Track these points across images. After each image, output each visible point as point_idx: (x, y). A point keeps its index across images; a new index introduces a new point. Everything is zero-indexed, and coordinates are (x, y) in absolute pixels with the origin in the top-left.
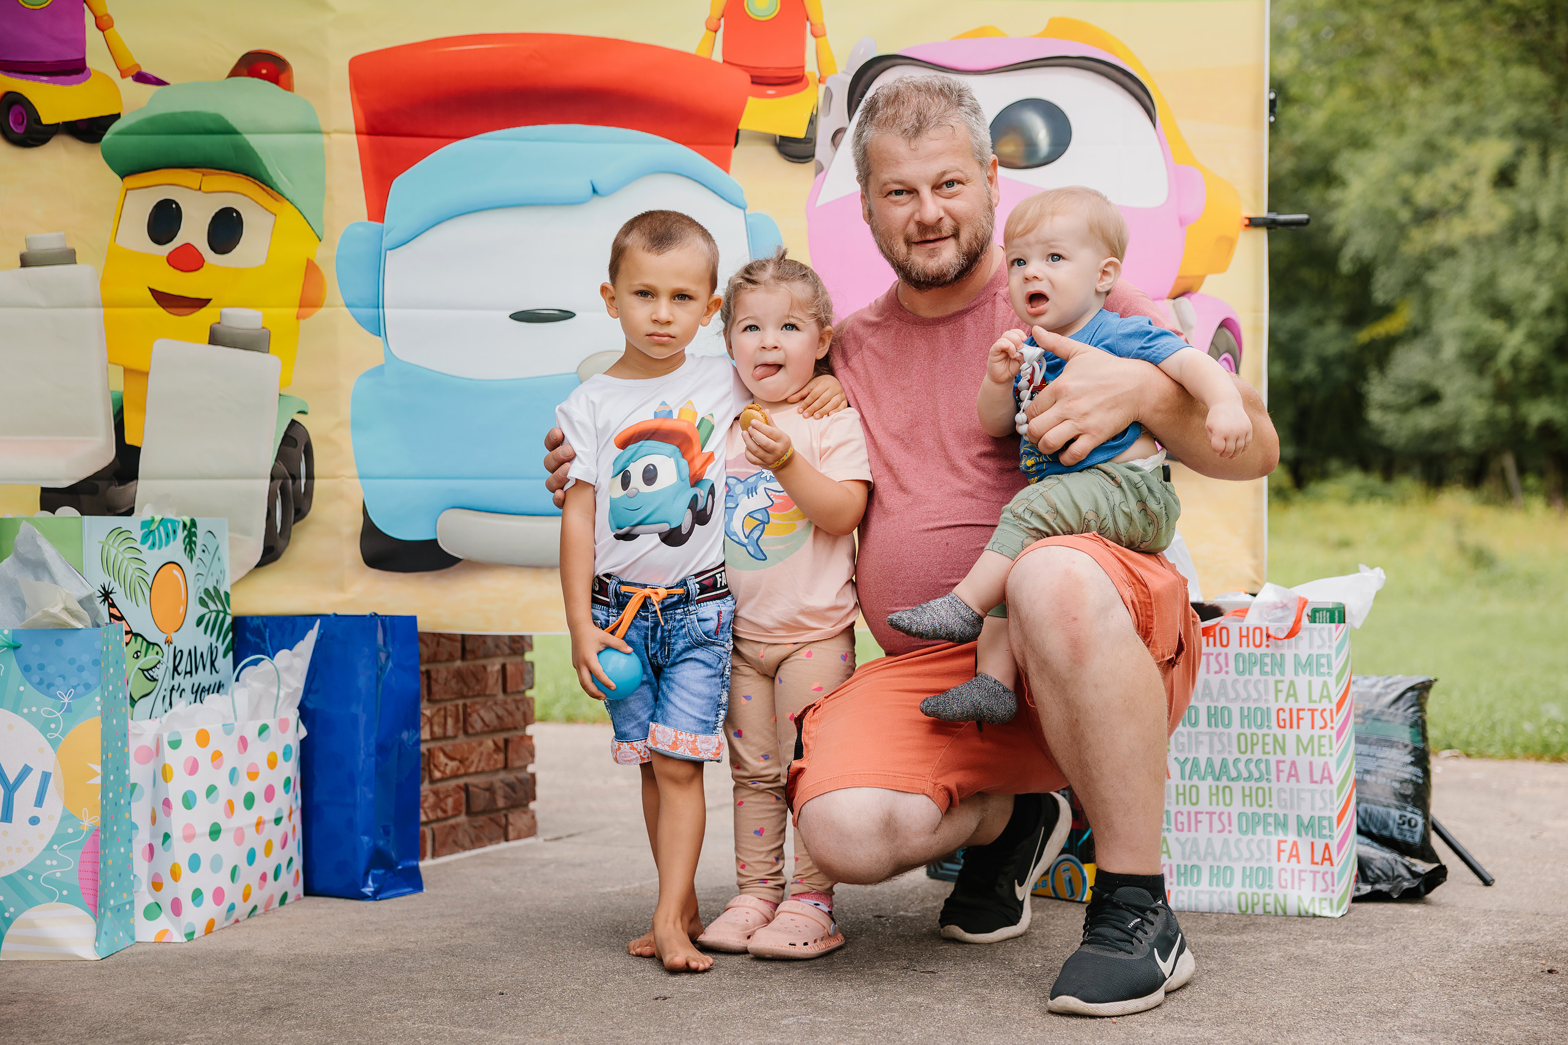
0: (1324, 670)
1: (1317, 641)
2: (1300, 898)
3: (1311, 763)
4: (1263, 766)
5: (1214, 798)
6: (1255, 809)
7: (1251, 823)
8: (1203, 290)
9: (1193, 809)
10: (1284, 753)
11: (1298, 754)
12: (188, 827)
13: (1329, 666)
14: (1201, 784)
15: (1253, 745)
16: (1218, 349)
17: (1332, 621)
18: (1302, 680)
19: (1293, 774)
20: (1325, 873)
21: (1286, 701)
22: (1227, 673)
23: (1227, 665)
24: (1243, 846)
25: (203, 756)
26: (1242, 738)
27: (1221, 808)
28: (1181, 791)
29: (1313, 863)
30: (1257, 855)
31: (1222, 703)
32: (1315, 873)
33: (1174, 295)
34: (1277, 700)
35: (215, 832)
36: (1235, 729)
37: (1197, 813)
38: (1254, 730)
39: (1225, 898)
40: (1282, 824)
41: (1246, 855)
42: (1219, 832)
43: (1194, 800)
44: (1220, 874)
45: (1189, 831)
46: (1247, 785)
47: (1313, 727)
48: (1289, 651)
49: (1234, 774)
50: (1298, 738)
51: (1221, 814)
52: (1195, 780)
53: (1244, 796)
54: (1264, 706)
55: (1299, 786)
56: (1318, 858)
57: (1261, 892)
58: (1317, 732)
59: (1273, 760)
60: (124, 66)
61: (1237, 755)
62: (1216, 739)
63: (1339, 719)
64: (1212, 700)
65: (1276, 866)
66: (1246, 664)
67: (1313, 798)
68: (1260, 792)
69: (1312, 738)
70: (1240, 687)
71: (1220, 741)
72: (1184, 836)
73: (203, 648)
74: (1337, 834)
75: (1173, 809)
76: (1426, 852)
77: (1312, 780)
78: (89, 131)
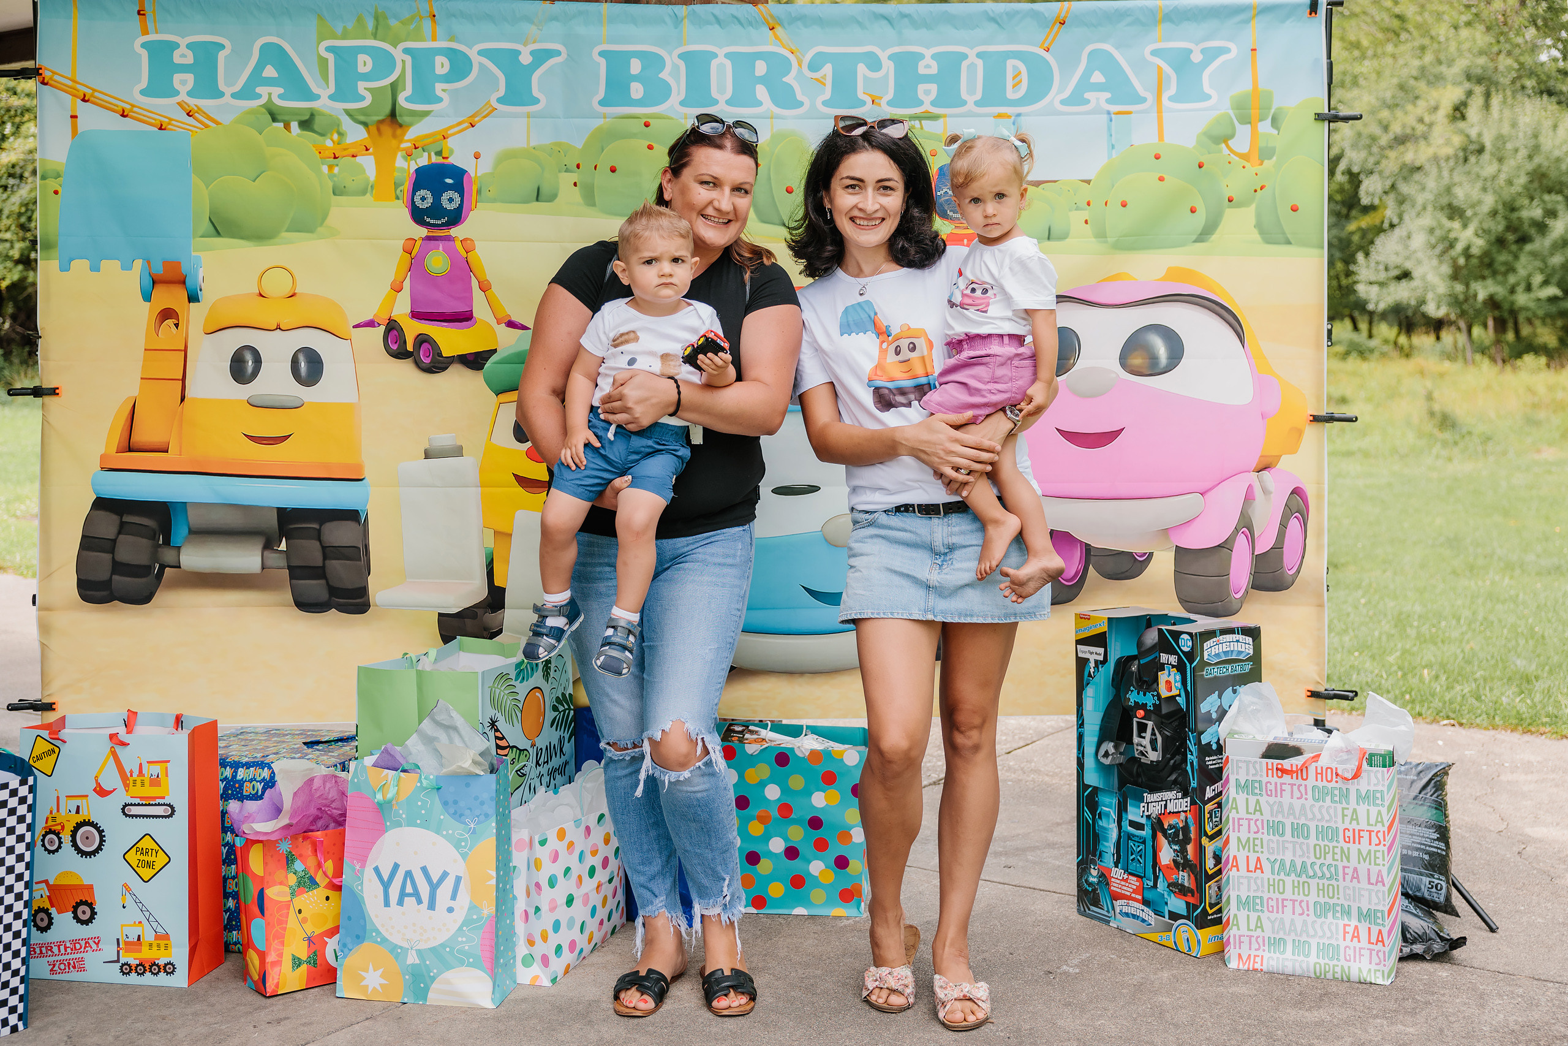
0: (1380, 802)
1: (1374, 781)
2: (1360, 970)
3: (1369, 870)
4: (1333, 869)
5: (1296, 889)
6: (1327, 899)
7: (1323, 910)
9: (1281, 897)
10: (1349, 862)
11: (1359, 863)
12: (553, 901)
13: (1383, 799)
14: (1286, 879)
15: (1325, 853)
16: (1290, 510)
17: (1384, 766)
18: (1362, 809)
19: (1356, 876)
20: (1378, 951)
21: (1350, 823)
22: (1306, 799)
23: (1306, 794)
24: (1317, 926)
25: (561, 847)
26: (1318, 847)
27: (1301, 897)
28: (1271, 883)
29: (1370, 942)
30: (1328, 934)
31: (1302, 821)
32: (1371, 950)
33: (1259, 468)
34: (1343, 823)
35: (570, 901)
36: (1312, 840)
37: (1283, 900)
38: (1326, 843)
39: (1304, 966)
40: (1347, 912)
41: (1320, 933)
42: (1300, 915)
43: (1281, 891)
44: (1300, 946)
45: (1278, 912)
46: (1321, 882)
47: (1370, 844)
48: (1353, 788)
49: (1311, 873)
50: (1359, 851)
51: (1301, 901)
52: (1281, 875)
53: (1319, 890)
54: (1333, 825)
55: (1359, 885)
56: (1374, 940)
57: (1331, 963)
58: (1373, 848)
59: (1340, 865)
60: (499, 316)
61: (1313, 859)
62: (1298, 846)
63: (1389, 839)
64: (1295, 818)
65: (1343, 944)
66: (1321, 795)
67: (1370, 895)
68: (1331, 887)
69: (1369, 852)
70: (1316, 810)
71: (1301, 848)
72: (1273, 916)
73: (555, 742)
74: (1388, 923)
75: (1266, 896)
76: (1449, 909)
77: (1370, 883)
78: (475, 361)
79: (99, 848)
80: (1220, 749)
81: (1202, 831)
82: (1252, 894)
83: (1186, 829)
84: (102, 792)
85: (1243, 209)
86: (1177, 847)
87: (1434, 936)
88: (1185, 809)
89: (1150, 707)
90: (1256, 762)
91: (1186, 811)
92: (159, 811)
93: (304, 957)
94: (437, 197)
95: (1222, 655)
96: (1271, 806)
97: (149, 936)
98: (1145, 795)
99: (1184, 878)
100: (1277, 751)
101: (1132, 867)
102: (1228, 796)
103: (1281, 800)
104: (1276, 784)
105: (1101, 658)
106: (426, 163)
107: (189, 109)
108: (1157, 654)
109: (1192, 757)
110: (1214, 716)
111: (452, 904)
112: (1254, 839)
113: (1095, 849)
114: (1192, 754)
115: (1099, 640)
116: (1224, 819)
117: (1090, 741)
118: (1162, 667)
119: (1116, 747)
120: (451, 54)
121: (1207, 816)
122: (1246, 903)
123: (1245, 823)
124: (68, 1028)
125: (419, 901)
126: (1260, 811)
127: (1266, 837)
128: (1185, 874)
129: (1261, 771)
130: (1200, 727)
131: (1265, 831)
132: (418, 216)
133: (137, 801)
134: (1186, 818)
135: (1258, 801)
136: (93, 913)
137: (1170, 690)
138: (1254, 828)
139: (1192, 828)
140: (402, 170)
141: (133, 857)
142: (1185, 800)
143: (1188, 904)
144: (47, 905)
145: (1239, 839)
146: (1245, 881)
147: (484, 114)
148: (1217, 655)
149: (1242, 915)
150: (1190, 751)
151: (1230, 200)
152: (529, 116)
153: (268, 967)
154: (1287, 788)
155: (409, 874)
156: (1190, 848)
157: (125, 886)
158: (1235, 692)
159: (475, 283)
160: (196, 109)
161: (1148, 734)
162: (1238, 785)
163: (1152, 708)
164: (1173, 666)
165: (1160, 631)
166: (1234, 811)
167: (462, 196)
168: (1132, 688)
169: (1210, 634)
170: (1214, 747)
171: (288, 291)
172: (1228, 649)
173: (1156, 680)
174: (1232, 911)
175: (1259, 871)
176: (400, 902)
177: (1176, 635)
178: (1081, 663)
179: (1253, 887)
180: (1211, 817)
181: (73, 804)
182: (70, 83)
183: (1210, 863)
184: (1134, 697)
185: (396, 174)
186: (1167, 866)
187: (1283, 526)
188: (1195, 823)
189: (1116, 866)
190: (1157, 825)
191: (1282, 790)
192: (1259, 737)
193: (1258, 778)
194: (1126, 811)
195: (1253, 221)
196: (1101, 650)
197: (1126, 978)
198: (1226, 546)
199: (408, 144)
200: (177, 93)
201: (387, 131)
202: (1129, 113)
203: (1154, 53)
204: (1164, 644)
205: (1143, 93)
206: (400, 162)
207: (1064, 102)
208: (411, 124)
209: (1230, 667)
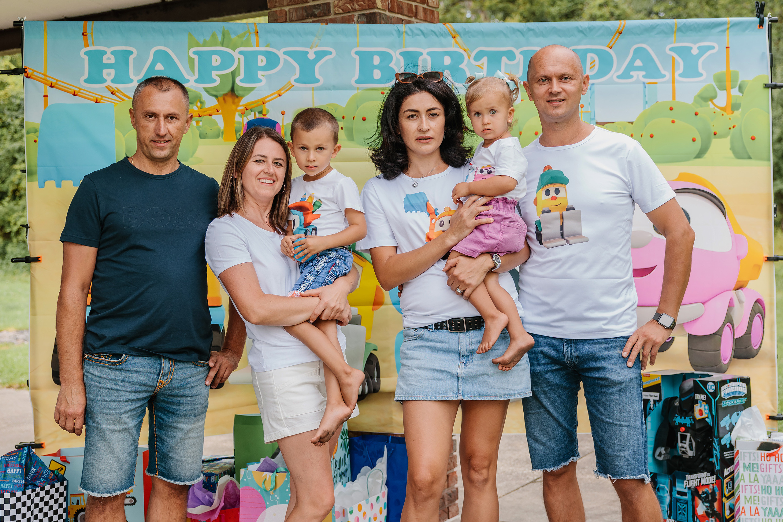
8: (748, 287)
16: (755, 312)
25: (360, 515)
31: (782, 485)
33: (736, 288)
52: (770, 517)
62: (779, 499)
64: (777, 483)
71: (781, 500)
80: (732, 448)
81: (722, 495)
83: (713, 493)
85: (723, 139)
86: (707, 504)
88: (713, 482)
89: (688, 425)
90: (754, 453)
91: (713, 484)
95: (731, 394)
96: (764, 478)
98: (687, 476)
100: (766, 446)
101: (679, 518)
102: (739, 473)
103: (769, 474)
104: (766, 465)
105: (657, 399)
106: (253, 118)
107: (112, 90)
108: (692, 395)
109: (716, 454)
110: (728, 428)
112: (754, 497)
114: (716, 451)
115: (656, 388)
116: (736, 486)
117: (650, 446)
118: (696, 402)
119: (665, 450)
120: (267, 54)
121: (725, 485)
123: (748, 488)
126: (757, 480)
127: (761, 495)
128: (713, 520)
129: (758, 457)
130: (721, 435)
131: (760, 491)
134: (713, 487)
135: (756, 475)
137: (701, 414)
138: (754, 491)
139: (717, 493)
140: (239, 123)
142: (713, 477)
145: (745, 497)
146: (749, 521)
147: (287, 89)
148: (728, 394)
150: (715, 449)
151: (715, 134)
152: (313, 89)
154: (773, 467)
156: (716, 504)
158: (738, 414)
160: (116, 90)
161: (687, 441)
162: (744, 466)
163: (690, 426)
164: (703, 401)
165: (695, 381)
166: (742, 481)
168: (676, 415)
169: (723, 382)
170: (728, 446)
172: (734, 391)
173: (692, 410)
175: (757, 515)
177: (705, 383)
180: (727, 486)
182: (43, 77)
183: (727, 513)
184: (678, 420)
185: (235, 125)
186: (702, 516)
187: (751, 321)
188: (719, 490)
189: (669, 517)
190: (695, 492)
191: (770, 468)
192: (755, 440)
193: (756, 462)
194: (675, 485)
195: (729, 146)
196: (658, 394)
198: (718, 334)
199: (242, 108)
200: (105, 81)
201: (229, 99)
202: (656, 83)
203: (671, 49)
204: (697, 389)
205: (663, 72)
206: (238, 118)
207: (618, 77)
208: (243, 96)
209: (735, 400)
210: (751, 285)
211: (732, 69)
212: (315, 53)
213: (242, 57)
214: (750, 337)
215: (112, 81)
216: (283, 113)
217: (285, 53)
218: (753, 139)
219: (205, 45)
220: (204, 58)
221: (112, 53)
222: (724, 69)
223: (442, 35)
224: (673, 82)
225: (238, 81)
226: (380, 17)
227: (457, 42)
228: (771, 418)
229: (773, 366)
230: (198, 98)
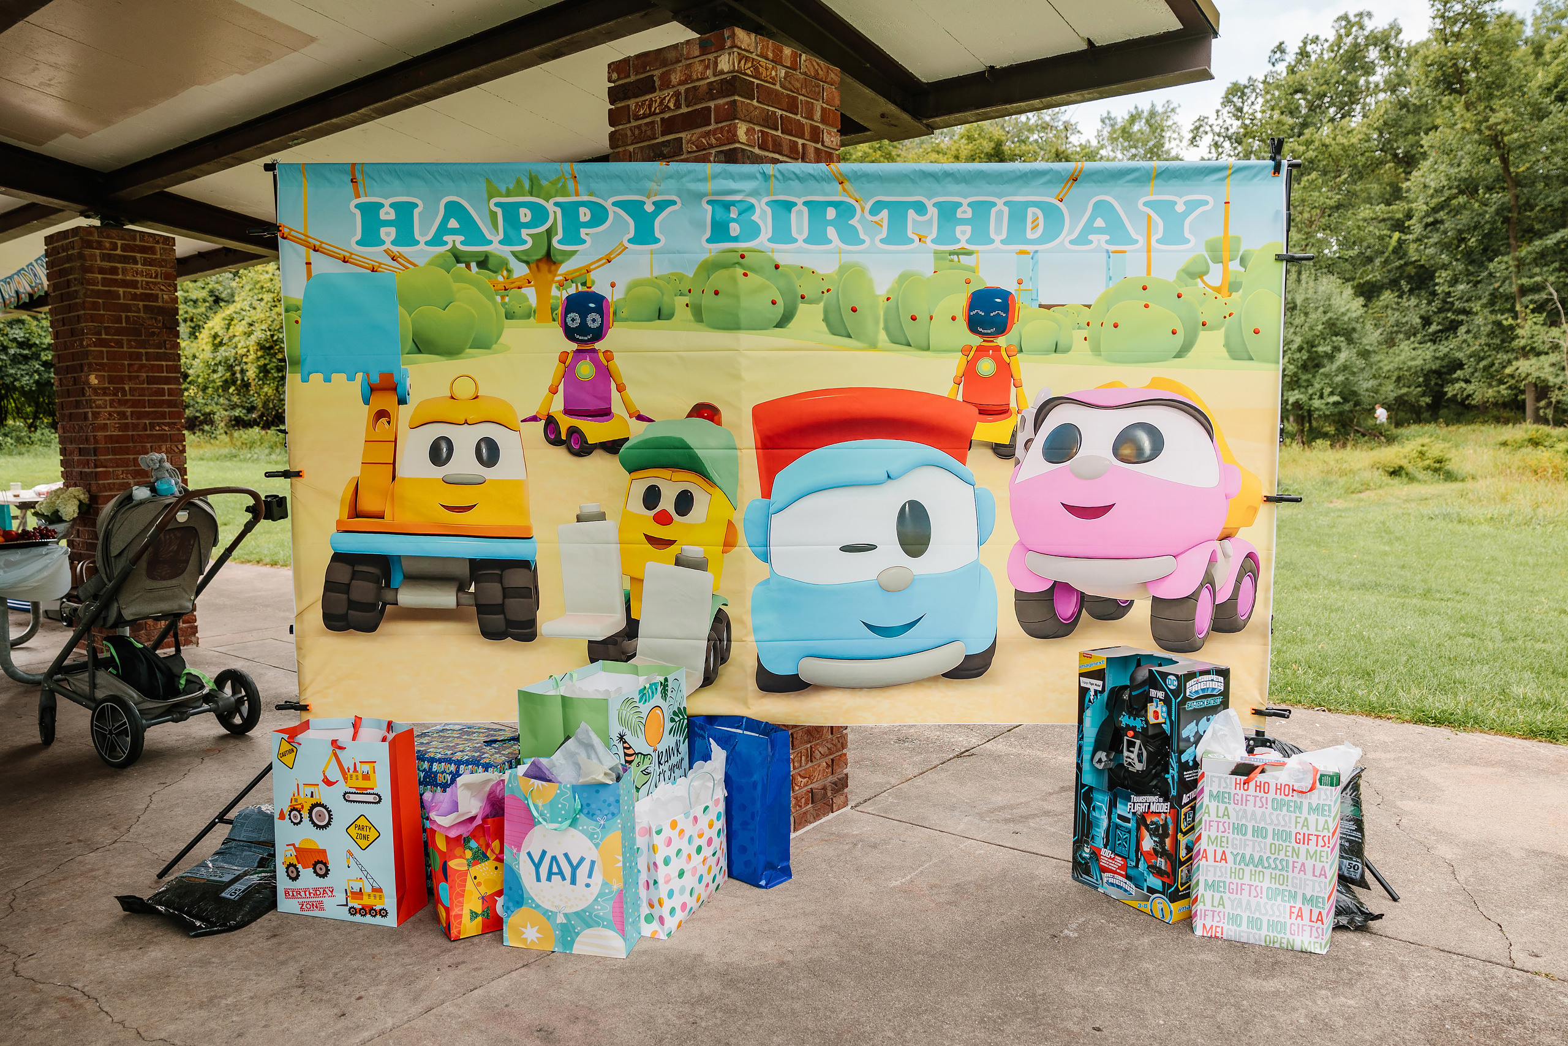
0: (1326, 813)
1: (1323, 796)
2: (1302, 942)
3: (1314, 865)
4: (1284, 863)
5: (1253, 877)
7: (1274, 894)
9: (1240, 882)
10: (1298, 858)
11: (1306, 859)
12: (668, 875)
13: (1330, 811)
14: (1245, 868)
15: (1279, 851)
16: (1245, 570)
17: (1332, 785)
18: (1312, 818)
19: (1303, 869)
20: (1318, 927)
21: (1302, 829)
22: (1266, 808)
23: (1267, 804)
24: (1269, 907)
25: (674, 834)
26: (1273, 845)
27: (1257, 883)
28: (1233, 871)
29: (1311, 921)
30: (1277, 913)
31: (1262, 825)
32: (1312, 927)
33: (1221, 538)
34: (1296, 828)
35: (681, 874)
36: (1269, 840)
37: (1242, 885)
38: (1280, 842)
39: (1257, 937)
40: (1294, 896)
41: (1270, 912)
42: (1255, 896)
43: (1241, 877)
44: (1254, 922)
45: (1237, 894)
46: (1274, 872)
47: (1317, 845)
48: (1305, 801)
49: (1266, 865)
50: (1308, 851)
51: (1257, 887)
52: (1242, 867)
53: (1272, 878)
54: (1287, 829)
55: (1305, 877)
56: (1314, 918)
57: (1279, 936)
58: (1319, 848)
59: (1291, 860)
61: (1269, 855)
62: (1257, 844)
63: (1332, 842)
64: (1256, 822)
65: (1289, 921)
66: (1278, 806)
67: (1314, 884)
68: (1281, 877)
69: (1316, 851)
70: (1274, 817)
71: (1259, 845)
72: (1233, 896)
73: (673, 745)
74: (1327, 907)
75: (1228, 881)
76: (1363, 884)
77: (1314, 875)
78: (612, 447)
79: (329, 824)
80: (1196, 765)
81: (1177, 829)
82: (1217, 879)
83: (1165, 826)
84: (329, 783)
85: (1215, 332)
86: (1157, 839)
87: (1356, 910)
88: (1166, 811)
89: (1139, 729)
90: (1226, 778)
91: (1166, 813)
92: (370, 798)
93: (479, 911)
94: (583, 318)
95: (1200, 692)
96: (1237, 812)
97: (367, 889)
98: (1132, 796)
99: (1161, 862)
100: (1242, 770)
101: (1118, 850)
102: (1202, 804)
103: (1245, 808)
104: (1242, 795)
105: (1099, 689)
108: (1147, 688)
109: (1174, 772)
110: (1192, 740)
111: (589, 881)
112: (1221, 837)
113: (1088, 833)
114: (1173, 769)
115: (1099, 675)
116: (1197, 820)
117: (1088, 749)
118: (1151, 700)
119: (1107, 756)
121: (1183, 816)
122: (1212, 886)
123: (1214, 824)
124: (303, 963)
125: (564, 878)
126: (1228, 815)
127: (1231, 836)
128: (1162, 860)
129: (1231, 784)
130: (1181, 749)
131: (1231, 831)
132: (570, 334)
133: (354, 790)
134: (1166, 818)
135: (1226, 808)
136: (328, 870)
137: (1157, 718)
138: (1221, 829)
139: (1171, 826)
140: (556, 298)
141: (352, 830)
142: (1166, 804)
143: (1164, 883)
144: (295, 862)
145: (1209, 836)
146: (1212, 869)
147: (618, 252)
148: (1196, 692)
149: (1208, 895)
150: (1172, 766)
151: (1204, 324)
152: (652, 252)
153: (452, 919)
154: (1251, 799)
155: (554, 858)
156: (1168, 841)
157: (349, 851)
158: (1208, 720)
159: (613, 386)
161: (1136, 750)
162: (1211, 795)
164: (1161, 700)
165: (1150, 670)
166: (1206, 814)
167: (602, 317)
168: (1124, 713)
169: (1191, 676)
170: (1191, 764)
171: (472, 394)
172: (1205, 687)
173: (1145, 708)
174: (1200, 891)
175: (1223, 862)
176: (549, 879)
177: (1164, 675)
178: (1083, 692)
179: (1219, 873)
180: (1186, 817)
181: (308, 790)
182: (305, 238)
183: (1183, 853)
184: (1125, 720)
186: (1148, 852)
187: (1239, 581)
188: (1173, 821)
189: (1105, 847)
190: (1141, 820)
191: (1246, 800)
192: (1229, 757)
193: (1228, 790)
194: (1116, 807)
195: (1222, 341)
196: (1100, 683)
197: (1116, 944)
198: (1193, 597)
199: (561, 278)
200: (383, 243)
201: (544, 267)
202: (1124, 252)
203: (1146, 204)
204: (1153, 681)
205: (1134, 236)
206: (555, 291)
207: (1072, 242)
208: (562, 262)
209: (1205, 701)
210: (1242, 534)
211: (1232, 233)
212: (654, 203)
213: (558, 210)
214: (1236, 604)
215: (393, 243)
216: (613, 285)
217: (615, 204)
218: (1256, 332)
219: (508, 194)
220: (511, 212)
221: (392, 205)
222: (1220, 234)
223: (824, 180)
224: (1149, 251)
225: (555, 242)
226: (743, 155)
227: (844, 190)
228: (1257, 712)
229: (1266, 645)
230: (503, 264)
